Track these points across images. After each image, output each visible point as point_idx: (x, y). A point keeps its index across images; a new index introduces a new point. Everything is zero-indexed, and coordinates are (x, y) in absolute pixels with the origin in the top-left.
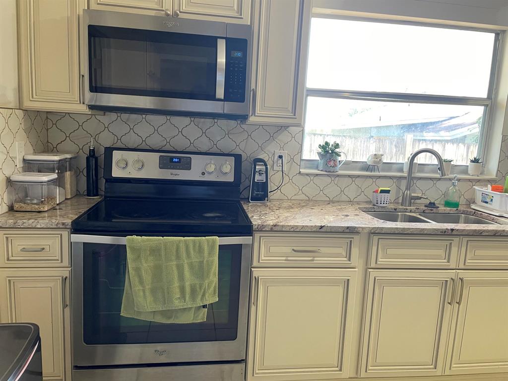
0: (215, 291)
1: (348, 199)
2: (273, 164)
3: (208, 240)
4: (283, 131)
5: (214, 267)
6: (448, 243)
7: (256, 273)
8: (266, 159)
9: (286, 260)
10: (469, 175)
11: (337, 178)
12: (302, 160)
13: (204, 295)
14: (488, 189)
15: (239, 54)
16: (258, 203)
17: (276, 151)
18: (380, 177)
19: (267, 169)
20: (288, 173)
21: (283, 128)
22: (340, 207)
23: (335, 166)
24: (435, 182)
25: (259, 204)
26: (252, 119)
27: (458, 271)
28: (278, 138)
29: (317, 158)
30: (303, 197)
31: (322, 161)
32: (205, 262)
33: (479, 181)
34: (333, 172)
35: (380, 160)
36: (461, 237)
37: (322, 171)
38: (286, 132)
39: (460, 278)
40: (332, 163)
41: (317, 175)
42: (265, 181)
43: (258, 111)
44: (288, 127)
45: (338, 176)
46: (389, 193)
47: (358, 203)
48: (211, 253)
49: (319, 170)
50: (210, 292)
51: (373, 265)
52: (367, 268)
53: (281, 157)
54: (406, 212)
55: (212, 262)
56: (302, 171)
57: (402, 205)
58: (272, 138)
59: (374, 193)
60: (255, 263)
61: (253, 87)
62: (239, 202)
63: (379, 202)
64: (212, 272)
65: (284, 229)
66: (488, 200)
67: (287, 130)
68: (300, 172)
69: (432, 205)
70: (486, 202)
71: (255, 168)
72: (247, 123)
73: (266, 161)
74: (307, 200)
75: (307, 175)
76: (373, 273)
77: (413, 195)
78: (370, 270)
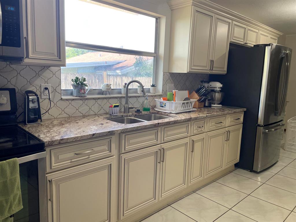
0: (19, 201)
1: (94, 113)
2: (41, 94)
3: (9, 163)
4: (46, 70)
5: (17, 183)
6: (156, 131)
7: (49, 177)
8: (35, 91)
9: (70, 162)
10: (151, 93)
11: (86, 100)
12: (61, 90)
13: (11, 207)
14: (162, 100)
15: (12, 9)
16: (34, 124)
17: (42, 84)
18: (111, 98)
19: (38, 98)
20: (53, 100)
21: (46, 67)
22: (93, 119)
23: (85, 93)
24: (137, 98)
25: (36, 125)
26: (26, 60)
27: (161, 145)
28: (42, 75)
29: (72, 88)
30: (65, 115)
31: (76, 90)
32: (8, 181)
33: (155, 96)
34: (84, 97)
35: (110, 88)
36: (162, 127)
37: (76, 96)
38: (48, 71)
39: (162, 148)
40: (83, 91)
41: (73, 99)
42: (37, 107)
43: (30, 55)
44: (50, 67)
45: (87, 99)
46: (118, 107)
47: (101, 115)
48: (13, 172)
49: (74, 96)
50: (15, 203)
51: (123, 151)
52: (120, 154)
53: (46, 89)
54: (127, 117)
55: (15, 180)
56: (63, 97)
57: (124, 113)
58: (38, 75)
59: (110, 108)
60: (48, 170)
61: (25, 35)
62: (17, 126)
63: (114, 113)
64: (16, 187)
65: (68, 141)
66: (163, 105)
67: (49, 69)
68: (62, 99)
69: (138, 111)
70: (163, 107)
71: (28, 98)
72: (22, 64)
73: (35, 92)
74: (68, 117)
75: (67, 100)
76: (124, 156)
77: (129, 106)
78: (121, 155)
